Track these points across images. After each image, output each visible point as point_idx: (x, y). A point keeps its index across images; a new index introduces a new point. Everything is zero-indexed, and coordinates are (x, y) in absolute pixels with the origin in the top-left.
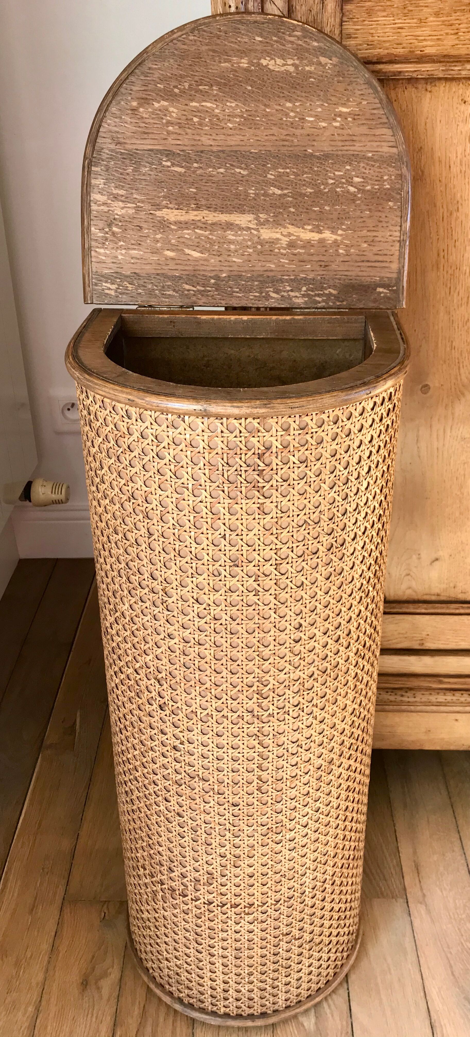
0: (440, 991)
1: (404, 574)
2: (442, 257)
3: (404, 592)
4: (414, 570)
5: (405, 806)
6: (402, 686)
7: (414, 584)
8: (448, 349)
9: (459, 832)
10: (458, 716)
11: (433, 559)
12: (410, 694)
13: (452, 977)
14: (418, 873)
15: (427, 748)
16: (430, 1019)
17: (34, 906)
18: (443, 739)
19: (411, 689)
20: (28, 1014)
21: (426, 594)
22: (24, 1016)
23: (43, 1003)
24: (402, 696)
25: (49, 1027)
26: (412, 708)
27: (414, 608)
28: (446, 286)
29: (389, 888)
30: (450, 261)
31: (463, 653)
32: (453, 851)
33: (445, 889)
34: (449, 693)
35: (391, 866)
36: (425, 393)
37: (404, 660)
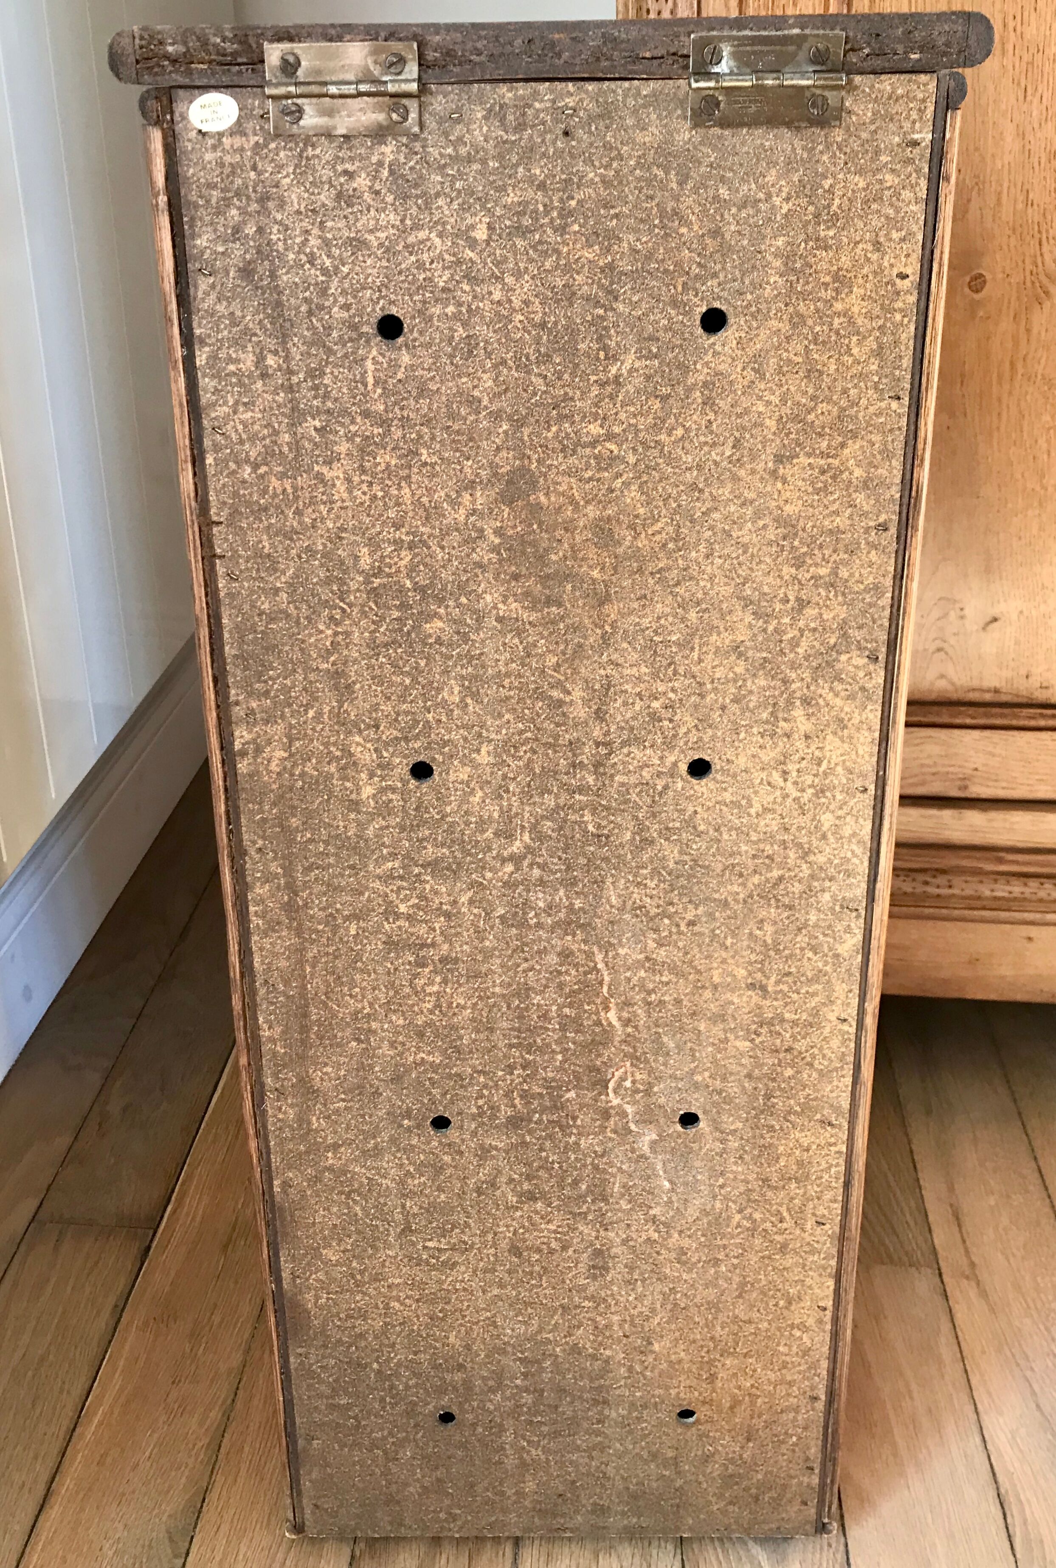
0: (1014, 1438)
1: (932, 647)
2: (1011, 29)
3: (932, 684)
4: (953, 641)
5: (929, 1112)
6: (927, 866)
7: (950, 671)
8: (1020, 206)
9: (1035, 1159)
10: (1033, 931)
11: (988, 619)
12: (942, 880)
13: (1038, 1414)
14: (959, 1226)
15: (969, 996)
16: (998, 1489)
17: (230, 1240)
18: (1003, 977)
19: (943, 872)
20: (208, 1422)
21: (974, 690)
22: (201, 1424)
23: (239, 1404)
24: (926, 883)
25: (246, 1449)
26: (944, 911)
27: (951, 716)
28: (1019, 84)
29: (902, 1247)
30: (1027, 36)
31: (1041, 806)
32: (1027, 1191)
33: (1014, 1255)
34: (1014, 881)
35: (906, 1209)
36: (977, 291)
37: (930, 817)
